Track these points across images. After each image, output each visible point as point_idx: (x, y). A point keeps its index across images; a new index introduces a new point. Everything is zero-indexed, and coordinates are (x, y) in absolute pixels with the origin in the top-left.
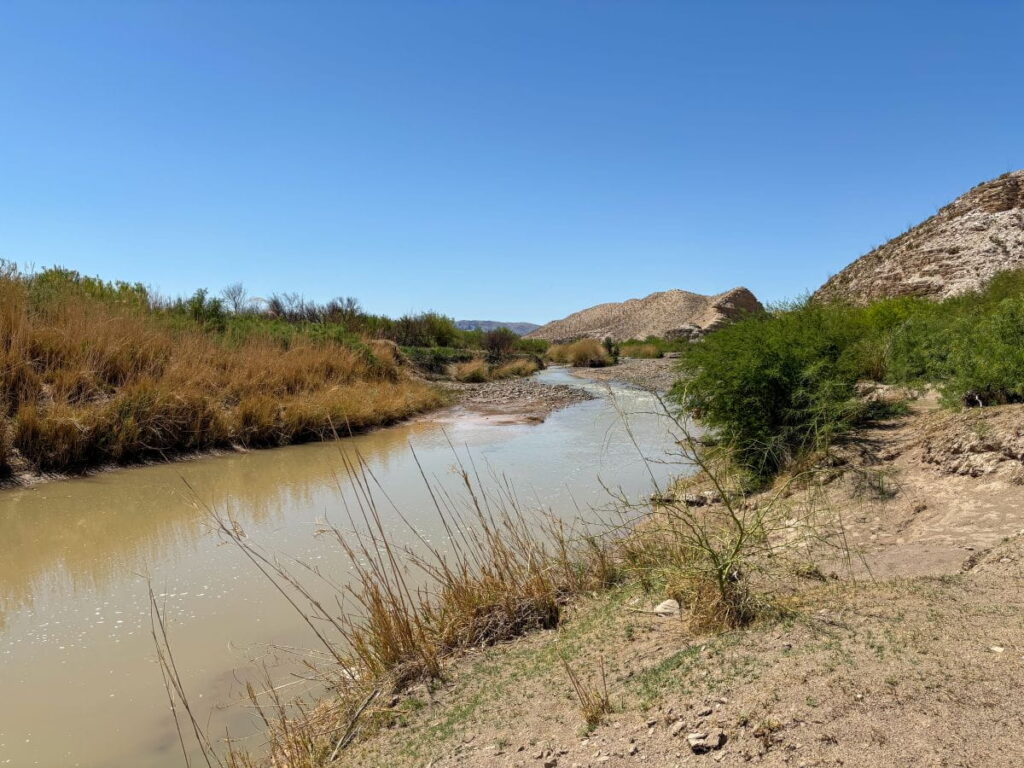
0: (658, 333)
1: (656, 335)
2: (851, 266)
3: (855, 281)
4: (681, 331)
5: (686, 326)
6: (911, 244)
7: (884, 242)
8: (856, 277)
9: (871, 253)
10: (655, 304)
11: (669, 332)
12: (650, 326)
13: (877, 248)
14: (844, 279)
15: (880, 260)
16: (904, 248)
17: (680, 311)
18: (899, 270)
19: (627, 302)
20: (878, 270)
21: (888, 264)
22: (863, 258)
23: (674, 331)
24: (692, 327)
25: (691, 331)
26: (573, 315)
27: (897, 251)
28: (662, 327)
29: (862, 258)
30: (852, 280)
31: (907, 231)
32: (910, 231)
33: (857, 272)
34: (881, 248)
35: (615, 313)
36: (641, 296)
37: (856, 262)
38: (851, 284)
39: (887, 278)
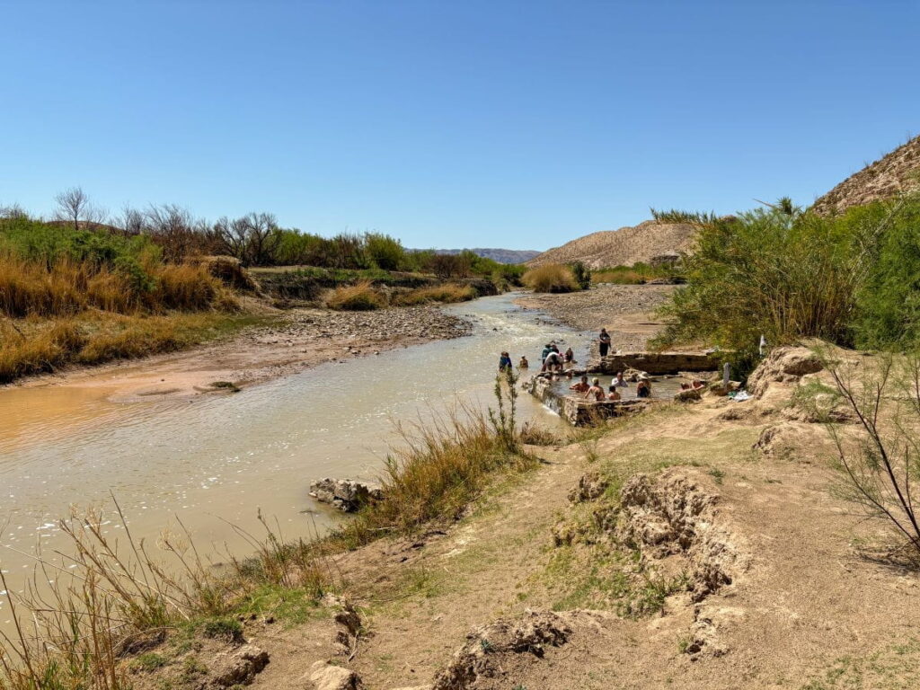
0: (645, 260)
1: (644, 262)
2: (841, 186)
3: (844, 200)
4: (666, 257)
5: (672, 253)
6: (910, 153)
7: (879, 158)
8: (845, 196)
9: (865, 169)
10: (646, 232)
11: (654, 259)
12: (639, 253)
13: (871, 164)
14: (832, 199)
15: (873, 174)
16: (902, 159)
17: (669, 237)
18: (895, 182)
19: (620, 230)
20: (869, 185)
21: (882, 178)
22: (855, 175)
23: (660, 258)
24: (678, 255)
25: (676, 257)
26: (570, 243)
27: (895, 163)
28: (651, 254)
29: (853, 177)
30: (840, 199)
31: (906, 143)
32: (910, 142)
33: (846, 191)
34: (876, 164)
35: (608, 240)
36: (633, 225)
37: (847, 181)
38: (839, 205)
39: (880, 193)
